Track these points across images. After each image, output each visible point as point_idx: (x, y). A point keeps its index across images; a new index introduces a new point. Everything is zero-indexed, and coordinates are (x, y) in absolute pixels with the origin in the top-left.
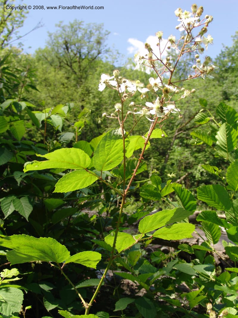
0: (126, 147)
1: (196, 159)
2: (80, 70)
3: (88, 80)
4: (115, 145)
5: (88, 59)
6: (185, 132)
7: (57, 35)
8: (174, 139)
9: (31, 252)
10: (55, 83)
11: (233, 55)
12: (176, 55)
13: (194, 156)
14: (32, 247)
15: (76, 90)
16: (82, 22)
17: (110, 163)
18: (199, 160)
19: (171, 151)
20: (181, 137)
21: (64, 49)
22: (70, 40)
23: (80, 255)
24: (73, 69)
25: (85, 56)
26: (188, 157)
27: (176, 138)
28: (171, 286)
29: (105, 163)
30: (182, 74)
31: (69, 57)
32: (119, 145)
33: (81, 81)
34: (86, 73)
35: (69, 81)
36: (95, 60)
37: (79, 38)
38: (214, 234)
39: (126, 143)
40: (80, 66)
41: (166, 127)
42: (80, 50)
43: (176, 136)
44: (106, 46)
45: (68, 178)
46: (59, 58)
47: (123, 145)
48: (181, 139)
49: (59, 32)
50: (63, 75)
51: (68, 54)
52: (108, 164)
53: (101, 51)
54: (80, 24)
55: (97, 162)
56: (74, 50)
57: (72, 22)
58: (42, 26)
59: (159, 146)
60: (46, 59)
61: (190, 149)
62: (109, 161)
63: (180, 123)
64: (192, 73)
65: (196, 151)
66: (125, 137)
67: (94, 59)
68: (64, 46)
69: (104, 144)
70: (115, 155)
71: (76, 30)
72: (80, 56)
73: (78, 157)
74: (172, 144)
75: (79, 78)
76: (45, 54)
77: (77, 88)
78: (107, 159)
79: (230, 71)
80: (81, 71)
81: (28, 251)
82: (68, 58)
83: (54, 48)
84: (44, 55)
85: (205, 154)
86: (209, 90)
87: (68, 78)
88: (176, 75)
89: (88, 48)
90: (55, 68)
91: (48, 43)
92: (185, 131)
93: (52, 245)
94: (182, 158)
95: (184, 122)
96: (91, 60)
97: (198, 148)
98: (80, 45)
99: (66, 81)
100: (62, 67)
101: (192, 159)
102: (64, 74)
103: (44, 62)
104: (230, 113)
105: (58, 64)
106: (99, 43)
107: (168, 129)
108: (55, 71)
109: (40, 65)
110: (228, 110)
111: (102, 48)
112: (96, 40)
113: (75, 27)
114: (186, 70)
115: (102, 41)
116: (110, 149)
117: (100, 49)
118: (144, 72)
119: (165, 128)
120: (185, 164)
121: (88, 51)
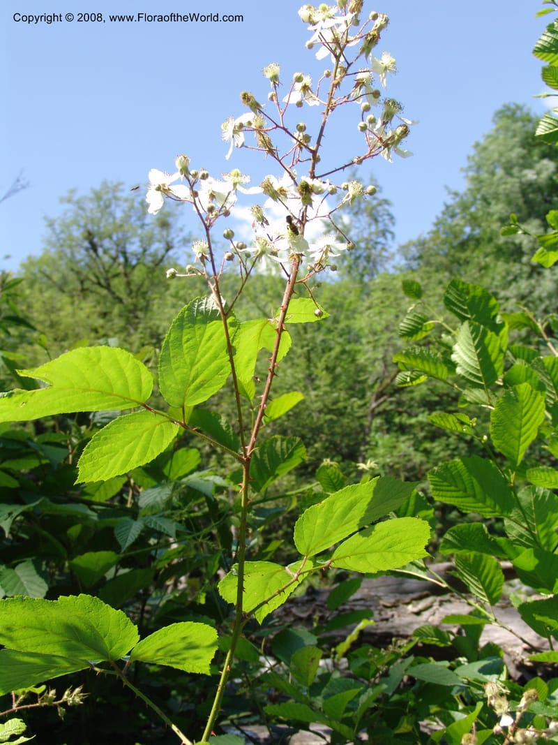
0: (233, 341)
1: (428, 457)
2: (131, 292)
3: (151, 311)
4: (206, 337)
5: (145, 265)
6: (393, 399)
7: (68, 221)
8: (369, 418)
9: (43, 644)
10: (77, 330)
11: (473, 210)
12: (345, 226)
13: (421, 449)
14: (44, 629)
15: (128, 338)
16: (120, 184)
17: (201, 385)
18: (436, 457)
19: (367, 447)
20: (385, 412)
21: (87, 250)
22: (99, 227)
23: (165, 635)
24: (113, 293)
25: (138, 259)
26: (409, 455)
27: (374, 414)
28: (405, 720)
29: (190, 385)
30: (365, 268)
31: (101, 266)
32: (214, 337)
33: (137, 317)
34: (144, 298)
35: (109, 321)
36: (161, 264)
37: (118, 221)
38: (488, 581)
39: (231, 330)
40: (128, 284)
41: (347, 394)
42: (124, 247)
43: (373, 411)
44: (181, 230)
45: (106, 439)
46: (78, 273)
47: (225, 336)
48: (387, 416)
49: (70, 214)
50: (93, 310)
51: (98, 261)
52: (197, 388)
53: (171, 242)
54: (116, 188)
55: (170, 386)
56: (109, 249)
57: (98, 187)
58: (23, 187)
59: (338, 439)
60: (49, 277)
61: (412, 436)
62: (198, 381)
63: (377, 379)
64: (386, 261)
65: (425, 438)
66: (227, 312)
67: (159, 263)
68: (86, 244)
69: (179, 339)
70: (209, 363)
71: (107, 203)
72: (126, 260)
73: (121, 372)
74: (367, 430)
75: (131, 312)
76: (45, 268)
77: (129, 335)
78: (193, 374)
79: (472, 244)
80: (134, 294)
81: (34, 641)
82: (99, 268)
83: (62, 251)
84: (42, 269)
85: (447, 442)
86: (430, 293)
87: (104, 315)
88: (352, 272)
89: (141, 241)
90: (72, 297)
91: (49, 242)
92: (391, 395)
93: (92, 614)
94: (396, 460)
95: (387, 374)
96: (151, 265)
97: (428, 431)
98: (123, 235)
99: (101, 322)
100: (88, 293)
101: (418, 458)
102: (95, 307)
103: (44, 287)
104: (477, 301)
105: (79, 286)
106: (165, 225)
107: (352, 396)
108: (72, 303)
109: (37, 294)
110: (472, 294)
111: (173, 235)
112: (158, 219)
113: (105, 197)
114: (372, 258)
115: (171, 220)
116: (195, 347)
117: (169, 239)
118: (277, 276)
119: (346, 396)
120: (404, 471)
121: (141, 246)
